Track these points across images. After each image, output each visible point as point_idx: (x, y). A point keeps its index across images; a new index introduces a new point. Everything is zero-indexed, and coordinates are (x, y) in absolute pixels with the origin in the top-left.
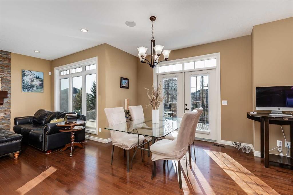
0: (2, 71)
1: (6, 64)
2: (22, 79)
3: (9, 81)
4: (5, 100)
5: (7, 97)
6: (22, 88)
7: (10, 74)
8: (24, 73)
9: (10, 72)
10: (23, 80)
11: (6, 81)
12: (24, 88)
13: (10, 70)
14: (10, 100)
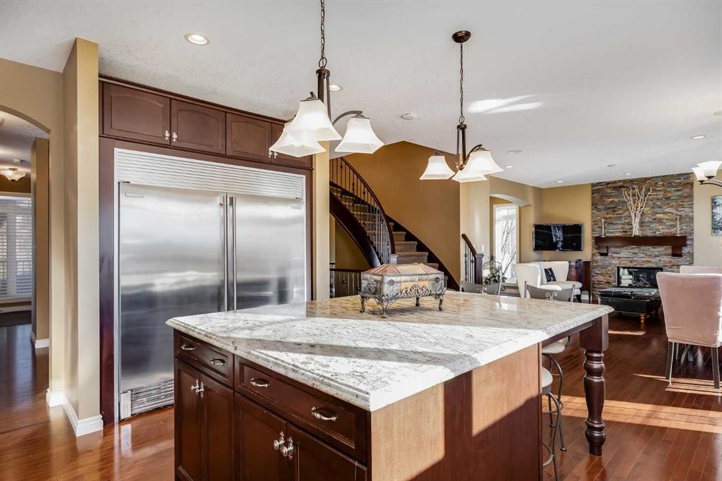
0: (681, 205)
1: (686, 192)
2: (713, 213)
3: (692, 218)
4: (685, 250)
5: (685, 245)
6: (713, 228)
7: (692, 208)
8: (715, 203)
9: (693, 204)
10: (713, 215)
11: (687, 219)
12: (716, 229)
13: (693, 201)
14: (693, 250)
